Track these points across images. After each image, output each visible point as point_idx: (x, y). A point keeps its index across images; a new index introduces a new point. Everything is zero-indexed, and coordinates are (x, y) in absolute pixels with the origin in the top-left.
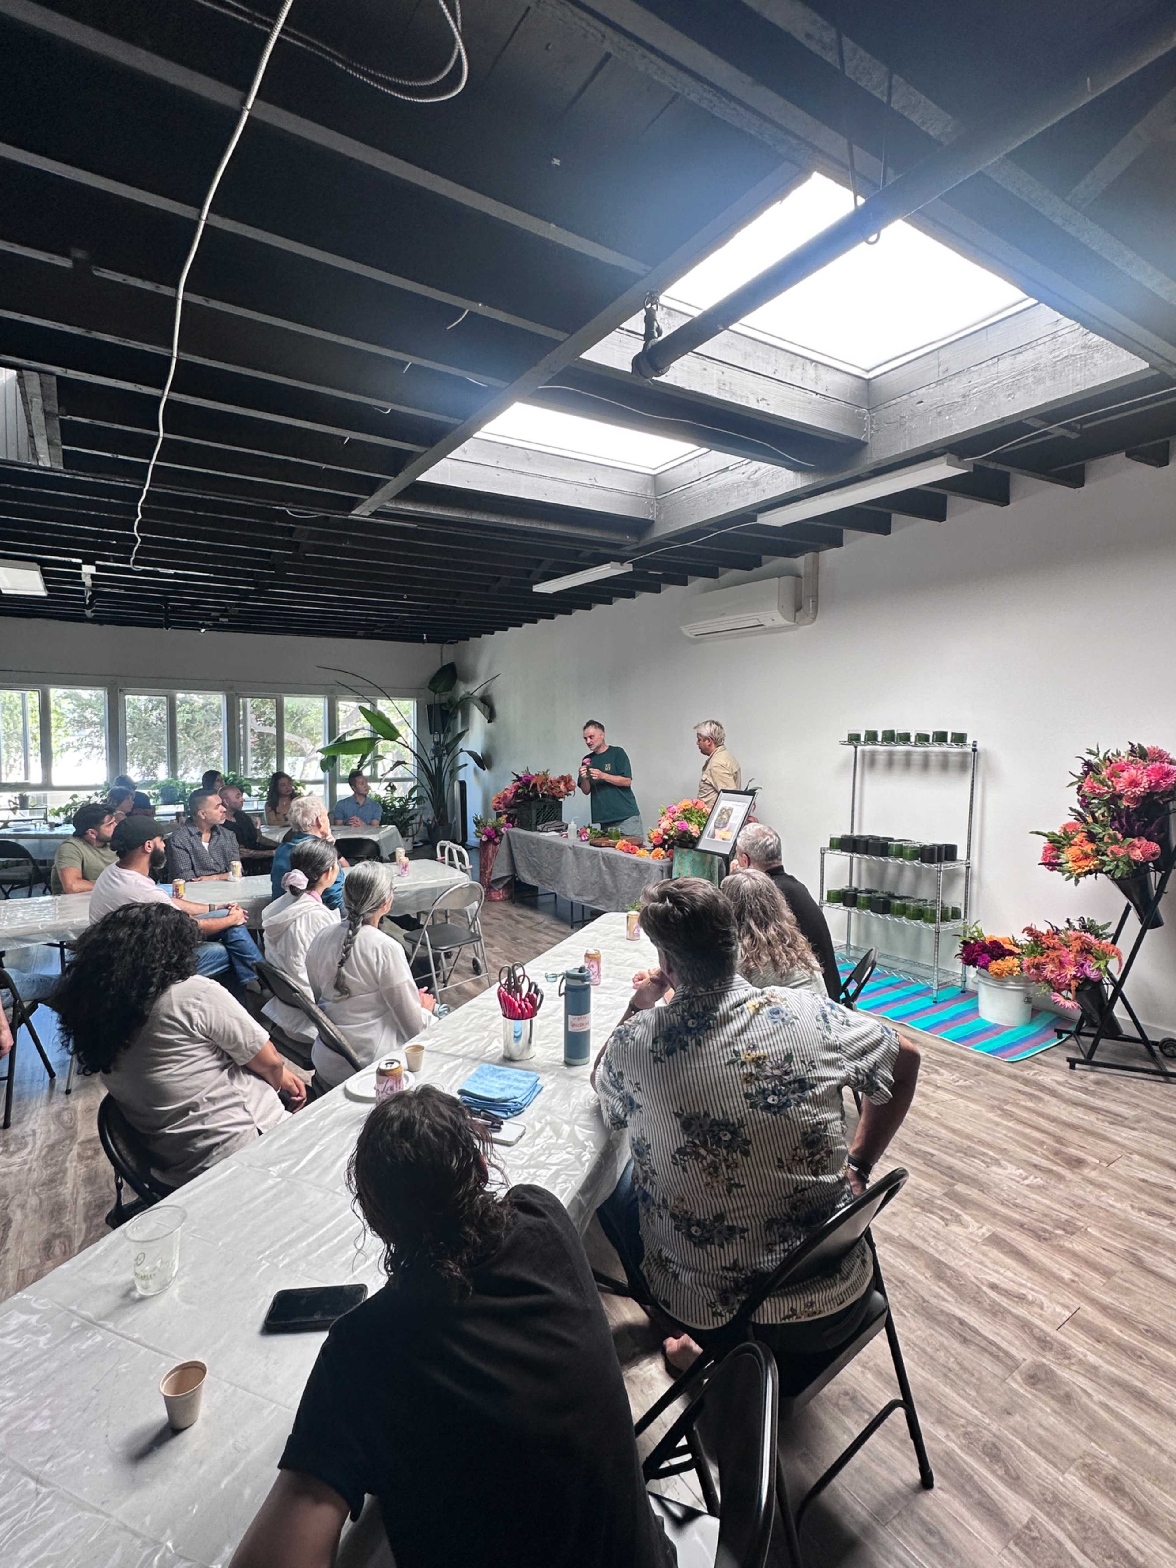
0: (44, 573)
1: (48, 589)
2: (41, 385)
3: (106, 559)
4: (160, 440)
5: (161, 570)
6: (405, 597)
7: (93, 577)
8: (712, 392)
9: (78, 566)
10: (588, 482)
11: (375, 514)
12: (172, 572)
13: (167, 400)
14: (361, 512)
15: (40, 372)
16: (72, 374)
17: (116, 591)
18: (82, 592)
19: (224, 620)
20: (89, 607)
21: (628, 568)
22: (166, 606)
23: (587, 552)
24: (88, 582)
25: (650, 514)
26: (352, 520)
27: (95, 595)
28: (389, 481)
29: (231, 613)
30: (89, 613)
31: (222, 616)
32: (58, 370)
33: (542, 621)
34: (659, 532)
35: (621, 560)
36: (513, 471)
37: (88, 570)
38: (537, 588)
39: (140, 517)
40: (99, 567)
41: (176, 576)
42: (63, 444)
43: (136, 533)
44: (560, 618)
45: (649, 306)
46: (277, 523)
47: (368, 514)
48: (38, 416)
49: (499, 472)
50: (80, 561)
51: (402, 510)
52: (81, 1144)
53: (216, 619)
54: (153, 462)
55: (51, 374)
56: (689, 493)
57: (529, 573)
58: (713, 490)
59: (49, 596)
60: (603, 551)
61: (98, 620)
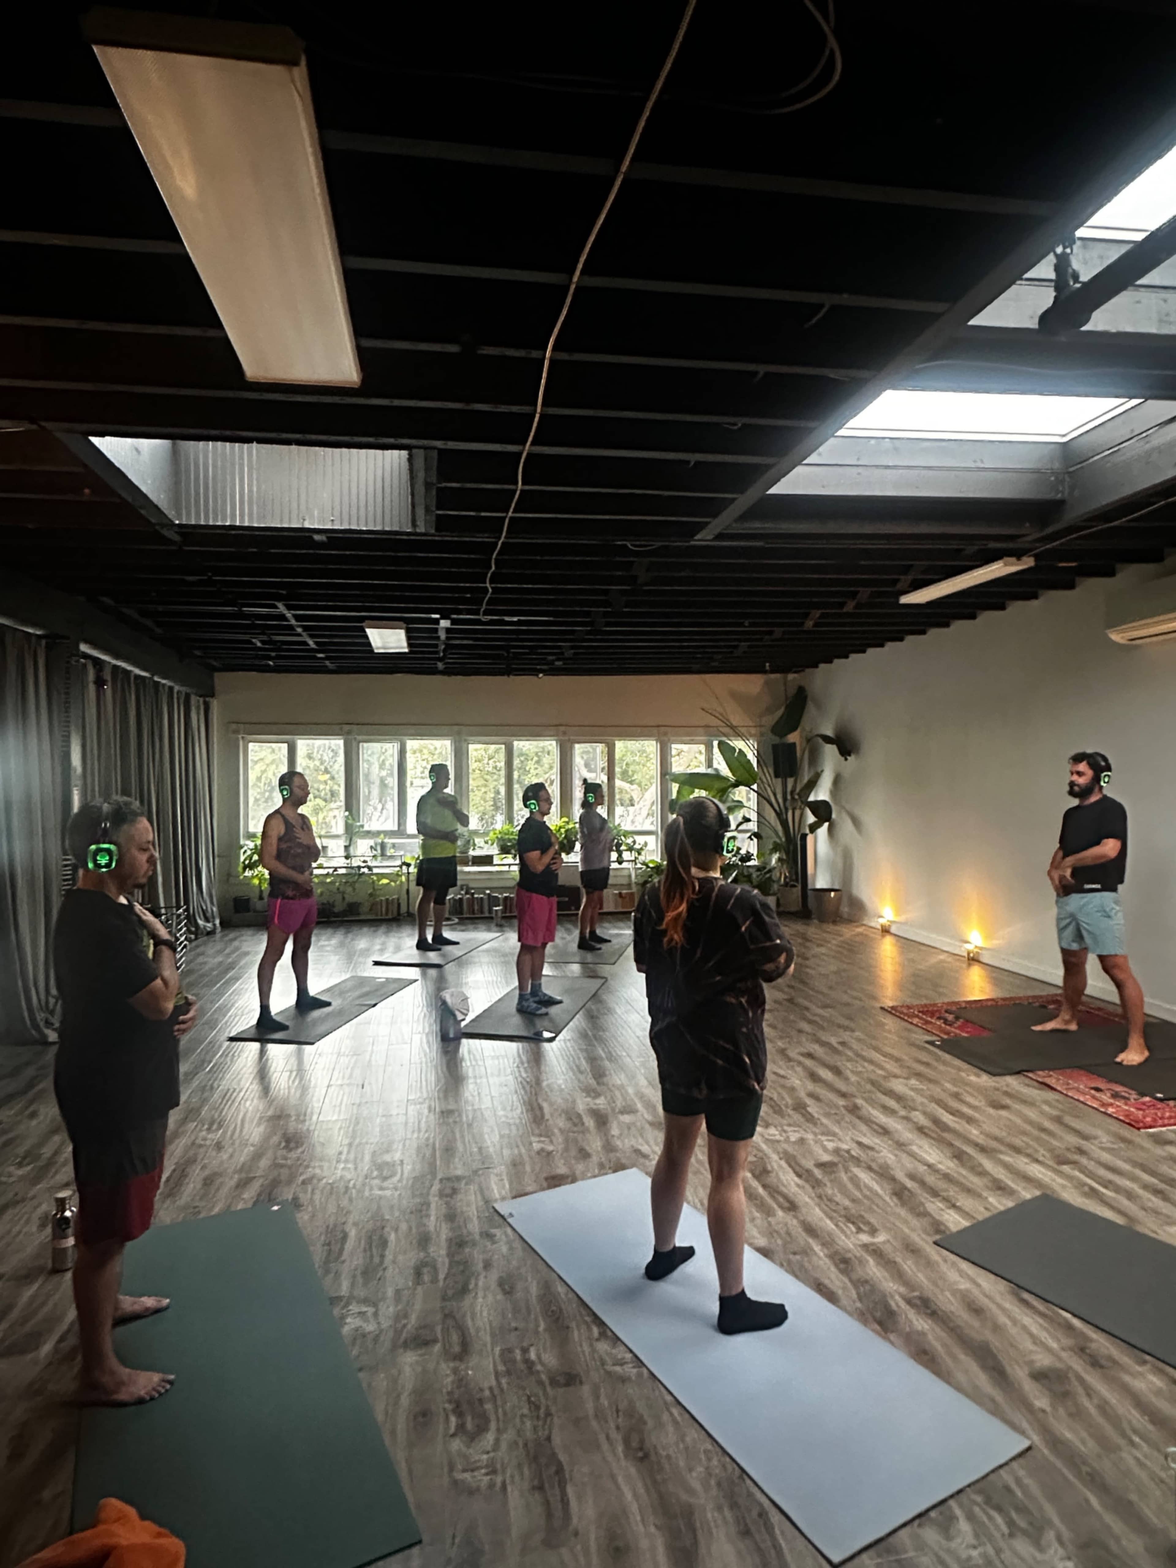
0: (408, 632)
1: (410, 645)
2: (426, 459)
3: (459, 612)
4: (518, 493)
5: (507, 619)
6: (746, 624)
7: (448, 630)
8: (1151, 328)
9: (437, 621)
10: (973, 465)
11: (720, 537)
12: (515, 619)
13: (528, 454)
14: (704, 537)
15: (425, 448)
16: (451, 445)
17: (465, 642)
18: (436, 646)
19: (559, 663)
20: (440, 659)
21: (1028, 562)
22: (508, 653)
23: (971, 549)
24: (443, 635)
25: (1058, 492)
26: (694, 546)
27: (448, 647)
28: (734, 500)
29: (566, 655)
30: (440, 666)
31: (558, 660)
32: (439, 444)
33: (910, 639)
34: (1071, 515)
35: (1018, 554)
36: (877, 466)
37: (444, 623)
38: (905, 600)
39: (493, 568)
40: (454, 622)
41: (519, 623)
42: (438, 508)
43: (488, 585)
44: (933, 632)
45: (1059, 250)
46: (618, 559)
47: (711, 537)
48: (420, 489)
49: (860, 470)
50: (438, 616)
51: (750, 529)
52: (441, 1180)
53: (552, 663)
54: (510, 514)
55: (434, 448)
56: (1117, 459)
57: (895, 582)
58: (1153, 449)
59: (410, 652)
60: (992, 545)
61: (447, 672)
